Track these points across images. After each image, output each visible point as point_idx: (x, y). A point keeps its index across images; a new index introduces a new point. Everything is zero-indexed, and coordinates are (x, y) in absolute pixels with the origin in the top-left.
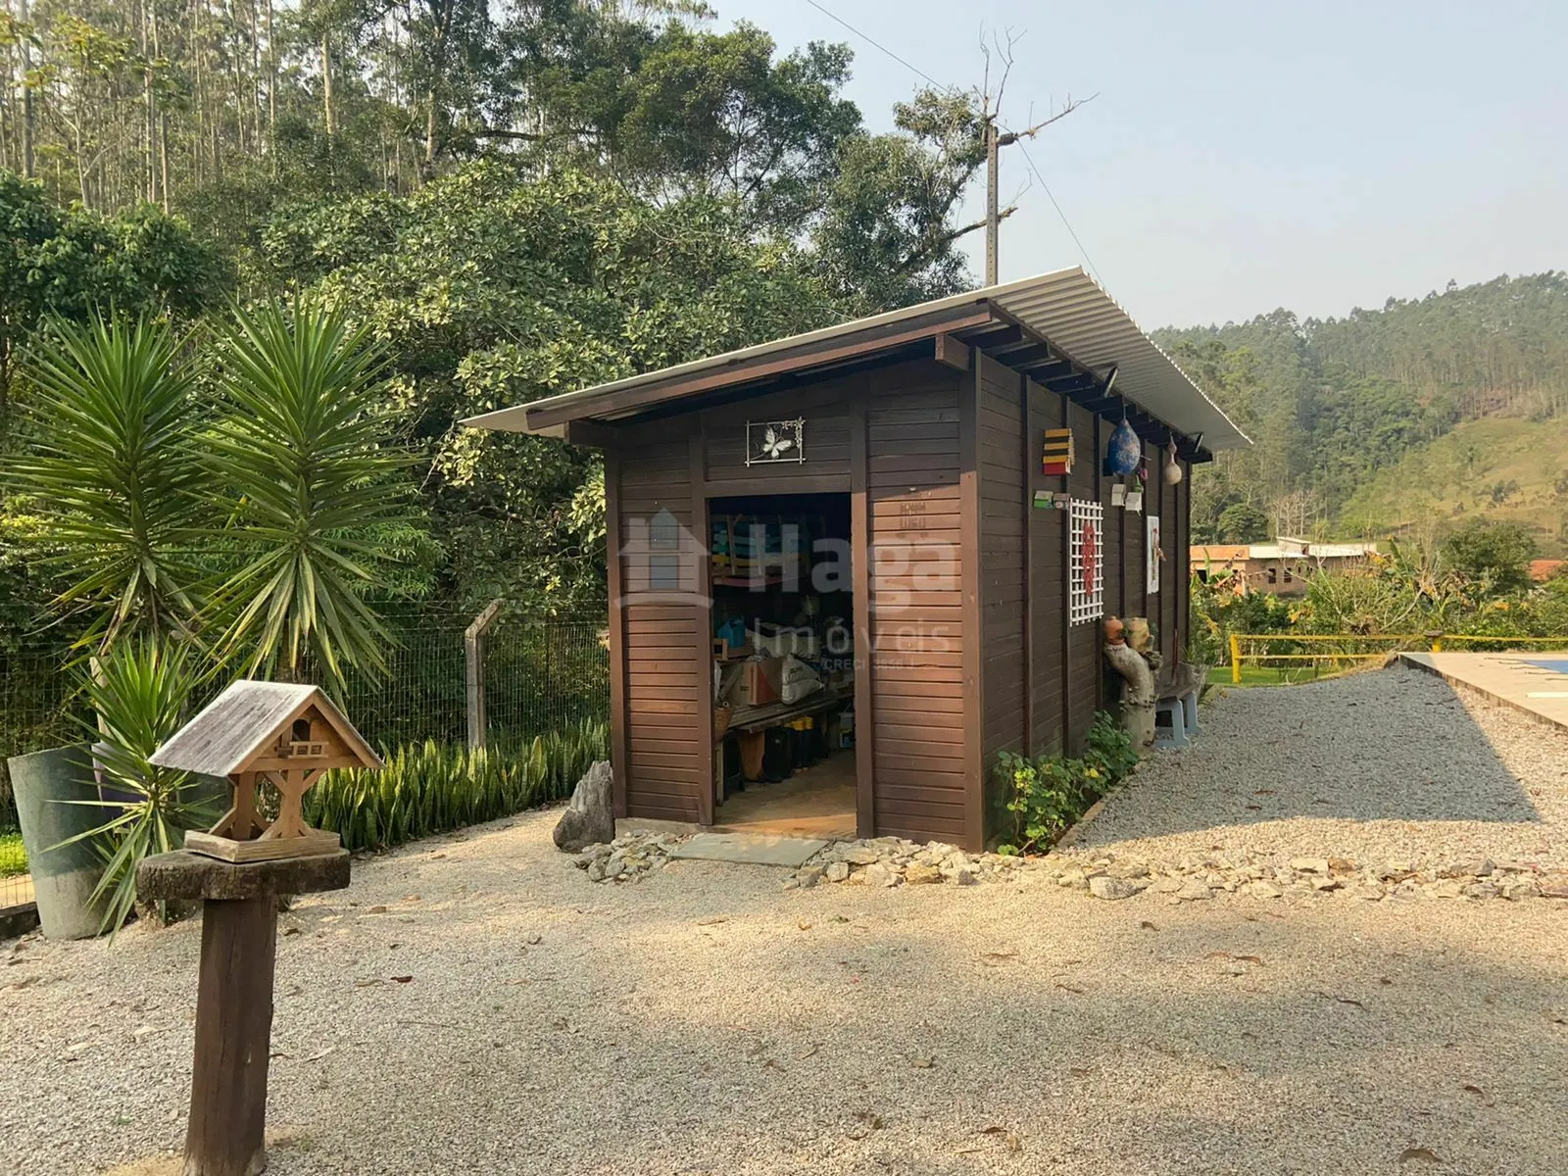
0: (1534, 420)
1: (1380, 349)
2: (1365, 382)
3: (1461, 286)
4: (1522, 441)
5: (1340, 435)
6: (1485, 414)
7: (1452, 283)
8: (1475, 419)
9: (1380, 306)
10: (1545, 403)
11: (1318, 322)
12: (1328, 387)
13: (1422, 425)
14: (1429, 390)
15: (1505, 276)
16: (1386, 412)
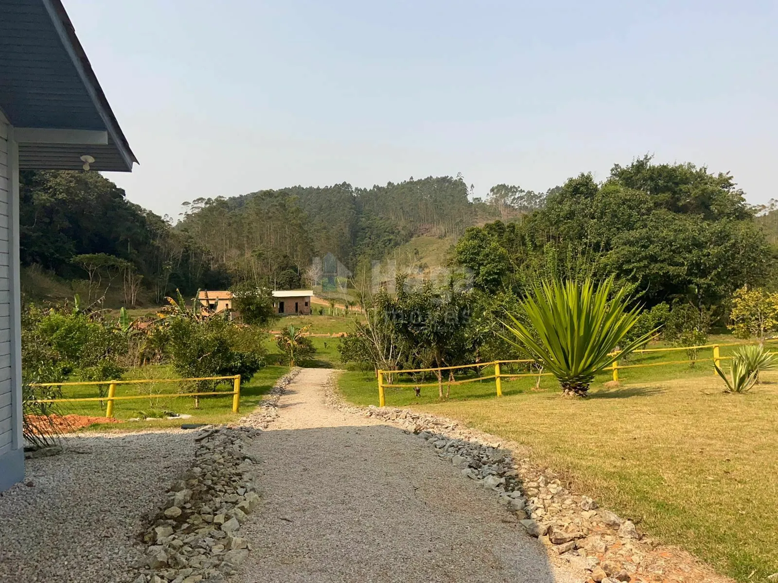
0: (440, 238)
1: (384, 204)
2: (378, 218)
3: (415, 180)
4: (435, 247)
5: (367, 241)
6: (422, 234)
7: (412, 178)
8: (419, 236)
9: (385, 185)
10: (444, 231)
11: (361, 190)
12: (364, 219)
13: (398, 238)
14: (402, 223)
15: (431, 177)
16: (385, 232)
